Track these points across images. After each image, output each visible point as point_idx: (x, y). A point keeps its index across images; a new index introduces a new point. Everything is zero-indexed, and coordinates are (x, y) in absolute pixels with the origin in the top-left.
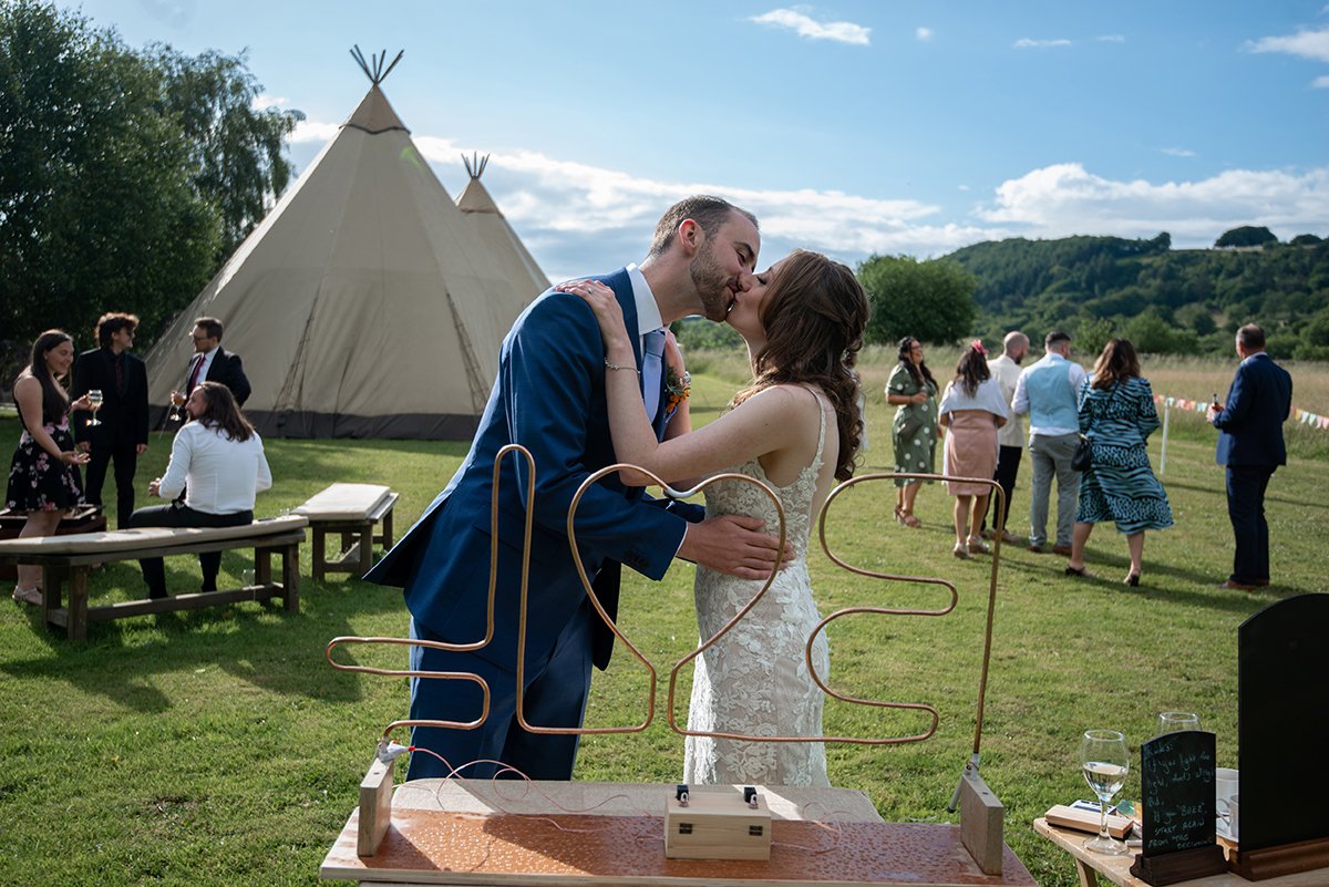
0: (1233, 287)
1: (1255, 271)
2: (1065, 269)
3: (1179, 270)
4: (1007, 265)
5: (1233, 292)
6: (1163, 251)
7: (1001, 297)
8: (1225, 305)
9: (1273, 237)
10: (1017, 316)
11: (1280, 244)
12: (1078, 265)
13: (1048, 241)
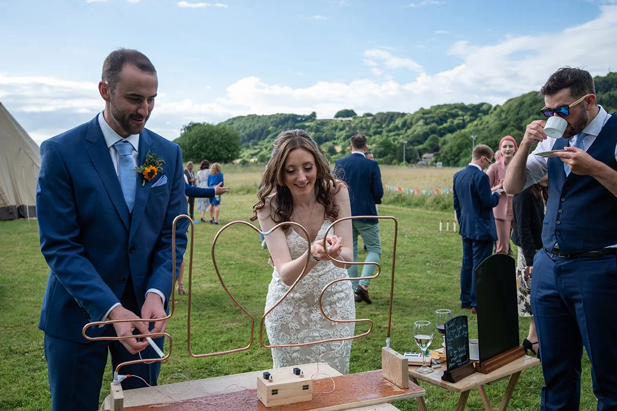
0: (342, 135)
1: (350, 128)
2: (275, 128)
3: (321, 128)
4: (250, 126)
5: (342, 137)
6: (314, 120)
7: (249, 141)
8: (340, 143)
9: (355, 114)
10: (256, 149)
11: (359, 117)
12: (280, 126)
13: (266, 116)
